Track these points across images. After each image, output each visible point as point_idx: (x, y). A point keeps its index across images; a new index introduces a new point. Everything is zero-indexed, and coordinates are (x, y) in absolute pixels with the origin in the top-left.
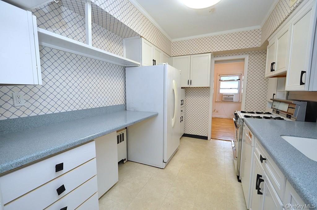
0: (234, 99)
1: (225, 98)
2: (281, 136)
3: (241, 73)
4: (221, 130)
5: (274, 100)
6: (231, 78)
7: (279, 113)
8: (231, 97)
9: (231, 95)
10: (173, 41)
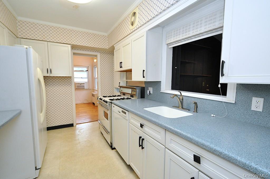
0: (85, 87)
1: (78, 86)
2: (143, 108)
3: (88, 66)
4: (81, 115)
5: (121, 87)
6: (80, 69)
7: (125, 95)
8: (83, 85)
9: (83, 83)
10: (19, 18)
